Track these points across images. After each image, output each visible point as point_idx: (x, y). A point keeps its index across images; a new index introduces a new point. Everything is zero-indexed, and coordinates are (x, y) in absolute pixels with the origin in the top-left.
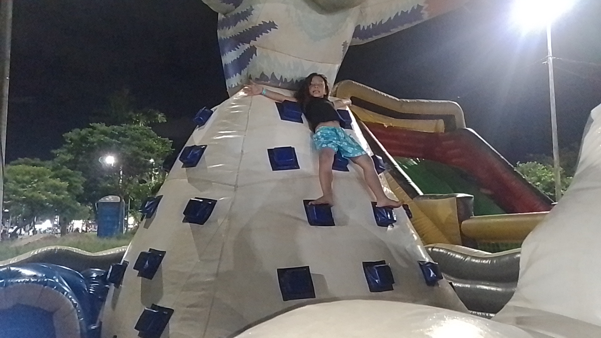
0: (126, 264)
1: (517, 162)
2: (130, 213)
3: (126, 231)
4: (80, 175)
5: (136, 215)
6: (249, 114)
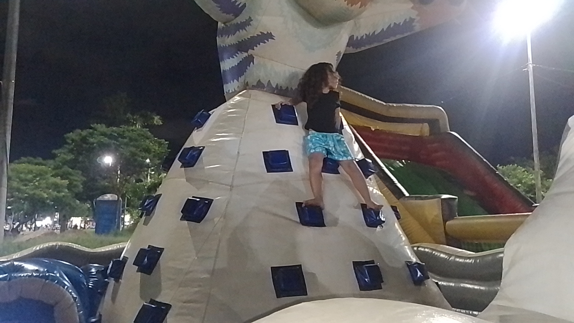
0: (125, 259)
1: (497, 165)
2: (127, 210)
3: (123, 228)
4: (80, 174)
5: (132, 213)
6: (245, 117)
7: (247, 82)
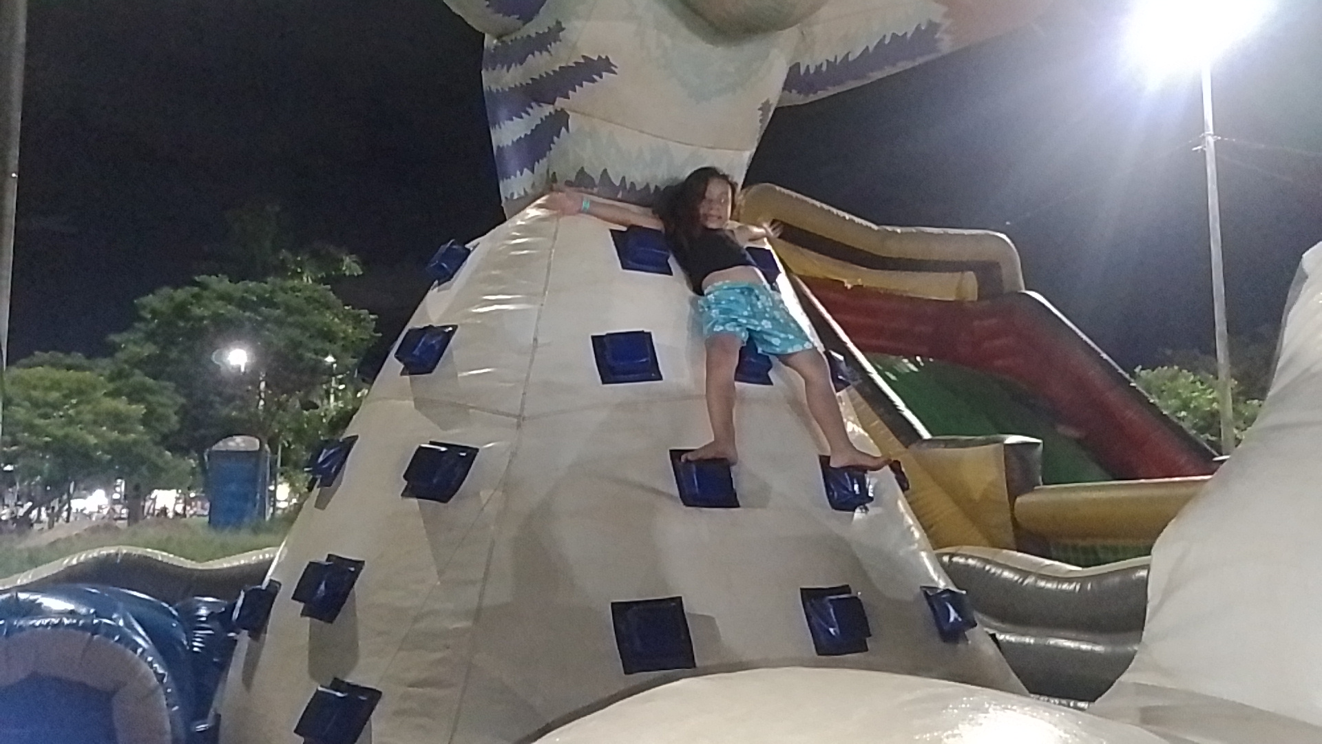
0: (274, 587)
1: (1135, 368)
2: (282, 474)
3: (273, 514)
4: (172, 389)
5: (294, 480)
6: (550, 257)
7: (554, 173)
